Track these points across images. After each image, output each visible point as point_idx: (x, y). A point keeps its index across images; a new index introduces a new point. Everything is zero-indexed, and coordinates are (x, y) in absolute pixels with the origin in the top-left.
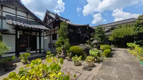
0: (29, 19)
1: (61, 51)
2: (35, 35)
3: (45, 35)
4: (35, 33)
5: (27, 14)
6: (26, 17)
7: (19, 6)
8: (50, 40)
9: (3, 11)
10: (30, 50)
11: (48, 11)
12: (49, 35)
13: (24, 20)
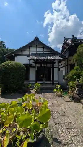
0: (45, 52)
1: (74, 88)
2: (50, 66)
3: (62, 66)
4: (50, 64)
5: (44, 48)
6: (43, 51)
7: (38, 43)
8: (68, 72)
9: (30, 51)
10: (45, 81)
11: (66, 38)
12: (66, 66)
13: (41, 54)
